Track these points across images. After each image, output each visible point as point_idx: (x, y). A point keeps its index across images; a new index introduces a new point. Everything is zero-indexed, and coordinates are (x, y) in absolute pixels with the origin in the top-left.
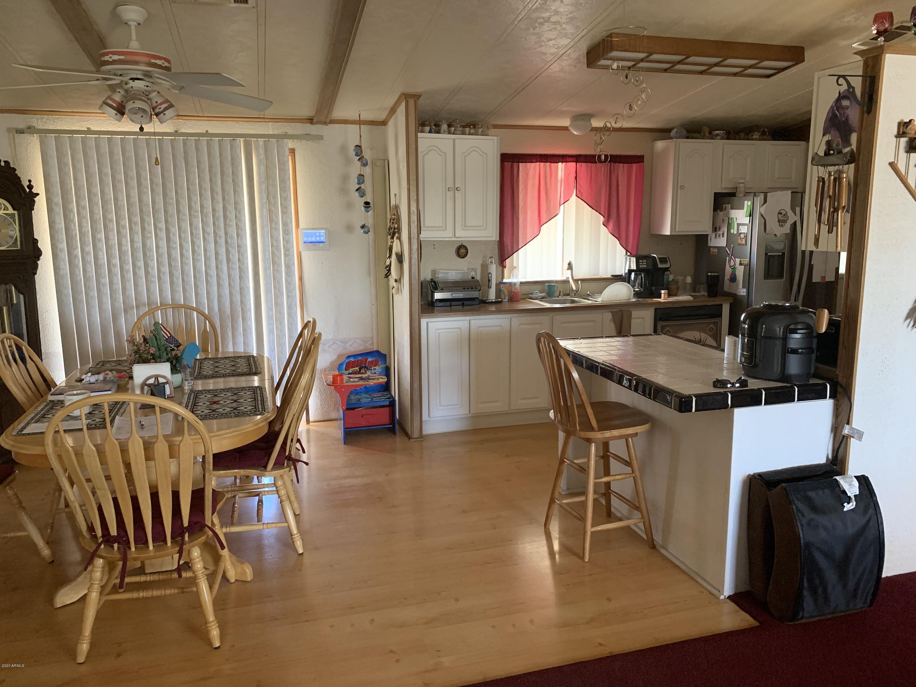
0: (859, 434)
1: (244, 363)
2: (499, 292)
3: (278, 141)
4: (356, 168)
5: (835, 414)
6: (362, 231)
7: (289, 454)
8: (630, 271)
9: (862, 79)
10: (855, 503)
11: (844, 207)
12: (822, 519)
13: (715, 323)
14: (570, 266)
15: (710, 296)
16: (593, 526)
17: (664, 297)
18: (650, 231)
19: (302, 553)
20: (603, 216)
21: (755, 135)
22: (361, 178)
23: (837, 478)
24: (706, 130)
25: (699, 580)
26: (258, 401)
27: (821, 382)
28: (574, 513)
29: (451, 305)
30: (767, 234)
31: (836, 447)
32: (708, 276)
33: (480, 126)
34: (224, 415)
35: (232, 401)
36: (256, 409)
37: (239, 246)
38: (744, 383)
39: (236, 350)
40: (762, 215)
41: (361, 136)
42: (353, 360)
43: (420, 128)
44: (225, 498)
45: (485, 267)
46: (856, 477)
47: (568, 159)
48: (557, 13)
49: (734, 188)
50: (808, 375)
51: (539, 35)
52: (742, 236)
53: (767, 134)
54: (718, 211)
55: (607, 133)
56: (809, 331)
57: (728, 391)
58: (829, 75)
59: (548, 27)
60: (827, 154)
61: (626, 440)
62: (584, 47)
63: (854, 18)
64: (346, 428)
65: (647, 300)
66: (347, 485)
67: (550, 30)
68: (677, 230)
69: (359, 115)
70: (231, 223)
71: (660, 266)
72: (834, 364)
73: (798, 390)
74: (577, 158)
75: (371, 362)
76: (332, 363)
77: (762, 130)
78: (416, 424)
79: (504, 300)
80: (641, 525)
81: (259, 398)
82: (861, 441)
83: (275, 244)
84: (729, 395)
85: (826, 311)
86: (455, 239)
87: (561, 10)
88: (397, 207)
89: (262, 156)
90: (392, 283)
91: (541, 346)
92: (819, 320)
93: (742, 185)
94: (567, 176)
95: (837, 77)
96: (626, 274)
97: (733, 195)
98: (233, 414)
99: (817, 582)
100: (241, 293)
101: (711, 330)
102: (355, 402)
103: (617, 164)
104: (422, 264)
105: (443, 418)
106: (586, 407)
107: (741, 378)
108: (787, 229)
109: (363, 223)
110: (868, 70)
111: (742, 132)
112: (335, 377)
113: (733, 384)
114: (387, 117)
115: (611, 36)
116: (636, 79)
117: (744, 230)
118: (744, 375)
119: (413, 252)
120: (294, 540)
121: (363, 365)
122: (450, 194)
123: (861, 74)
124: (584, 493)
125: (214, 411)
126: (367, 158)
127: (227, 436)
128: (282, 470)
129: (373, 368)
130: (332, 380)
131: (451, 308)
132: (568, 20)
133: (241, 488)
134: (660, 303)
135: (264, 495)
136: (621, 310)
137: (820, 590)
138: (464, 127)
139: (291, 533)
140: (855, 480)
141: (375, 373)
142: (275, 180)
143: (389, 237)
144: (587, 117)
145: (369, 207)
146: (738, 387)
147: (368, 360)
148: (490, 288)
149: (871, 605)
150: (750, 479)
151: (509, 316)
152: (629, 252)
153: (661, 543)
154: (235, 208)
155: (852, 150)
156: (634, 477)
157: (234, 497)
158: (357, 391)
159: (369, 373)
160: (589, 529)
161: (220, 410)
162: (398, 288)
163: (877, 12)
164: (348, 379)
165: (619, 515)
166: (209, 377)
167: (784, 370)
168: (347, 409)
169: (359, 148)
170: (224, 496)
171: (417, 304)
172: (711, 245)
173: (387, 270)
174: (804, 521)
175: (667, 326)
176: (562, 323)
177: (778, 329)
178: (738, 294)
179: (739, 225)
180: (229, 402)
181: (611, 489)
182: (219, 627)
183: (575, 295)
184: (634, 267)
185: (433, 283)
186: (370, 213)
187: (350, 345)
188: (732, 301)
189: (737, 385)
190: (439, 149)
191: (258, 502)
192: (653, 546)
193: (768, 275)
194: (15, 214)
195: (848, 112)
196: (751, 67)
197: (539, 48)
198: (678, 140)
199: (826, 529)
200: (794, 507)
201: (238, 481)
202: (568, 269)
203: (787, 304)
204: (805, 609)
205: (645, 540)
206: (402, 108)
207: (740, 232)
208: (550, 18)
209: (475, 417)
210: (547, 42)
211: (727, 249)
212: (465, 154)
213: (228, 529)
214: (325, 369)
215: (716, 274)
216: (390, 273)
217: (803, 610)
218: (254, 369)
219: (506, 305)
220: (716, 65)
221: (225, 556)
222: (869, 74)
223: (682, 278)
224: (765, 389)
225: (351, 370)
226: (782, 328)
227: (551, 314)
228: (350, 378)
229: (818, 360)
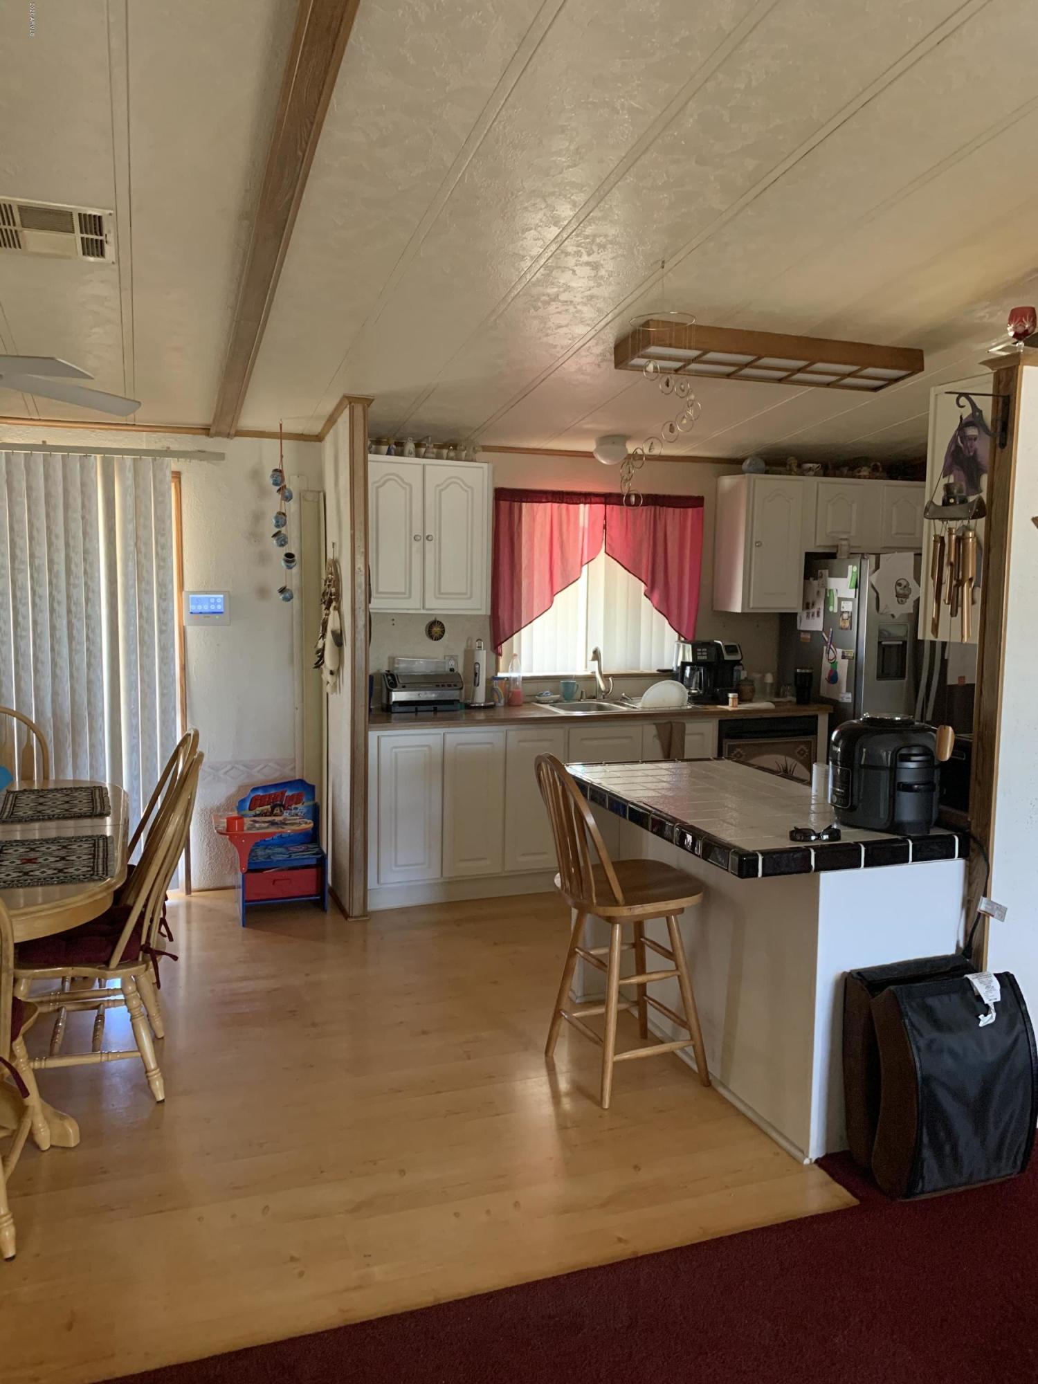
0: (1000, 910)
1: (85, 798)
2: (490, 691)
3: (155, 460)
4: (274, 503)
5: (967, 881)
6: (281, 597)
7: (146, 942)
8: (684, 664)
9: (994, 401)
10: (994, 1014)
11: (971, 580)
12: (949, 1040)
13: (808, 744)
14: (596, 655)
15: (798, 702)
16: (615, 1054)
17: (732, 704)
18: (712, 607)
19: (163, 1101)
20: (645, 583)
21: (864, 471)
22: (281, 518)
23: (970, 976)
24: (793, 461)
25: (774, 1135)
26: (98, 859)
27: (946, 833)
28: (589, 1033)
29: (417, 711)
30: (882, 614)
31: (970, 929)
32: (796, 673)
33: (462, 447)
34: (42, 880)
35: (58, 859)
36: (94, 872)
37: (88, 617)
38: (834, 835)
39: (76, 779)
40: (873, 587)
41: (282, 456)
42: (262, 794)
43: (373, 446)
44: (37, 1013)
45: (469, 654)
46: (997, 975)
47: (593, 500)
48: (568, 288)
49: (833, 546)
50: (928, 824)
51: (544, 320)
52: (845, 616)
53: (881, 469)
54: (811, 579)
55: (638, 464)
56: (929, 757)
57: (811, 847)
58: (947, 393)
59: (557, 308)
60: (946, 503)
61: (668, 920)
62: (610, 338)
63: (987, 313)
64: (247, 901)
65: (708, 707)
66: (243, 991)
67: (560, 313)
68: (751, 606)
69: (281, 425)
70: (77, 582)
71: (727, 657)
72: (965, 807)
73: (913, 846)
74: (606, 498)
75: (291, 798)
76: (229, 798)
77: (873, 464)
78: (358, 894)
79: (499, 705)
80: (690, 1050)
81: (101, 854)
82: (1003, 921)
83: (145, 614)
84: (812, 851)
85: (950, 729)
86: (425, 612)
87: (573, 284)
88: (335, 563)
89: (130, 482)
90: (326, 676)
91: (542, 775)
92: (941, 742)
93: (844, 543)
94: (592, 524)
95: (957, 395)
96: (678, 668)
97: (833, 556)
98: (55, 879)
99: (942, 1135)
100: (89, 690)
101: (801, 753)
102: (263, 860)
103: (664, 508)
104: (371, 649)
105: (399, 885)
106: (606, 867)
107: (831, 826)
108: (908, 607)
109: (283, 585)
110: (1001, 387)
111: (844, 466)
112: (230, 821)
113: (818, 836)
114: (323, 429)
115: (647, 324)
116: (681, 388)
117: (848, 607)
118: (837, 822)
119: (357, 630)
120: (149, 1079)
121: (278, 802)
122: (416, 546)
123: (991, 392)
124: (603, 1002)
125: (26, 874)
126: (291, 489)
127: (43, 914)
128: (135, 968)
129: (293, 807)
130: (225, 825)
131: (416, 715)
132: (585, 300)
133: (70, 996)
134: (728, 712)
135: (108, 1007)
136: (670, 722)
137: (947, 1148)
138: (441, 447)
139: (146, 1069)
140: (995, 979)
141: (297, 815)
142: (148, 518)
143: (324, 607)
144: (621, 438)
145: (293, 561)
146: (826, 840)
147: (286, 794)
148: (478, 685)
149: (1023, 1170)
150: (846, 980)
151: (504, 728)
152: (683, 637)
153: (719, 1078)
154: (85, 560)
155: (980, 500)
156: (679, 976)
157: (59, 1010)
158: (268, 843)
159: (286, 814)
160: (611, 1058)
161: (37, 873)
162: (335, 684)
163: (1013, 308)
164: (252, 825)
165: (658, 1034)
166: (26, 821)
167: (894, 815)
168: (250, 871)
169: (278, 473)
170: (36, 1010)
171: (363, 708)
172: (802, 629)
173: (319, 657)
174: (922, 1043)
175: (738, 746)
176: (582, 739)
177: (885, 753)
178: (840, 700)
179: (840, 600)
180: (52, 859)
181: (648, 994)
182: (15, 1224)
183: (604, 698)
184: (689, 659)
185: (390, 678)
186: (295, 570)
187: (259, 771)
188: (832, 712)
189: (826, 837)
190: (402, 480)
191: (97, 1019)
192: (706, 1082)
193: (882, 674)
195: (977, 444)
196: (850, 375)
197: (545, 338)
198: (754, 476)
199: (952, 1052)
200: (907, 1021)
201: (67, 984)
202: (593, 659)
203: (897, 719)
204: (927, 1178)
205: (695, 1072)
206: (345, 416)
207: (842, 610)
208: (558, 296)
209: (450, 883)
210: (556, 329)
211: (824, 634)
212: (441, 488)
213: (43, 1063)
214: (217, 808)
215: (808, 671)
216: (323, 662)
217: (923, 1178)
218: (99, 808)
219: (501, 713)
220: (800, 370)
221: (34, 1107)
222: (1002, 393)
223: (758, 676)
224: (865, 844)
225: (258, 810)
226: (890, 752)
227: (567, 726)
228: (255, 822)
229: (942, 800)
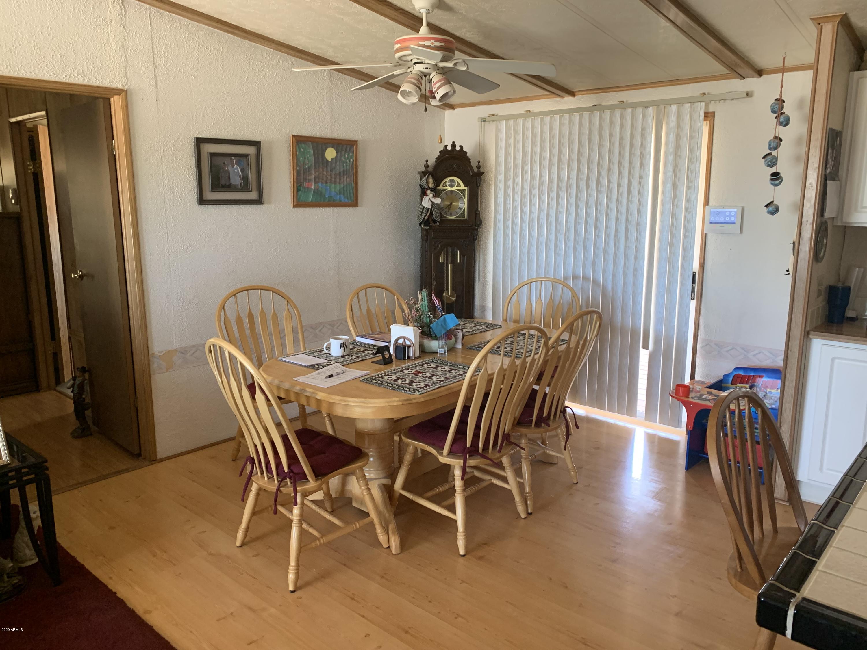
3: (692, 105)
6: (766, 211)
22: (775, 141)
37: (638, 224)
41: (782, 87)
42: (742, 374)
69: (784, 58)
70: (633, 199)
89: (674, 124)
109: (769, 201)
112: (678, 388)
130: (674, 390)
147: (760, 378)
154: (640, 183)
169: (778, 102)
194: (465, 190)
